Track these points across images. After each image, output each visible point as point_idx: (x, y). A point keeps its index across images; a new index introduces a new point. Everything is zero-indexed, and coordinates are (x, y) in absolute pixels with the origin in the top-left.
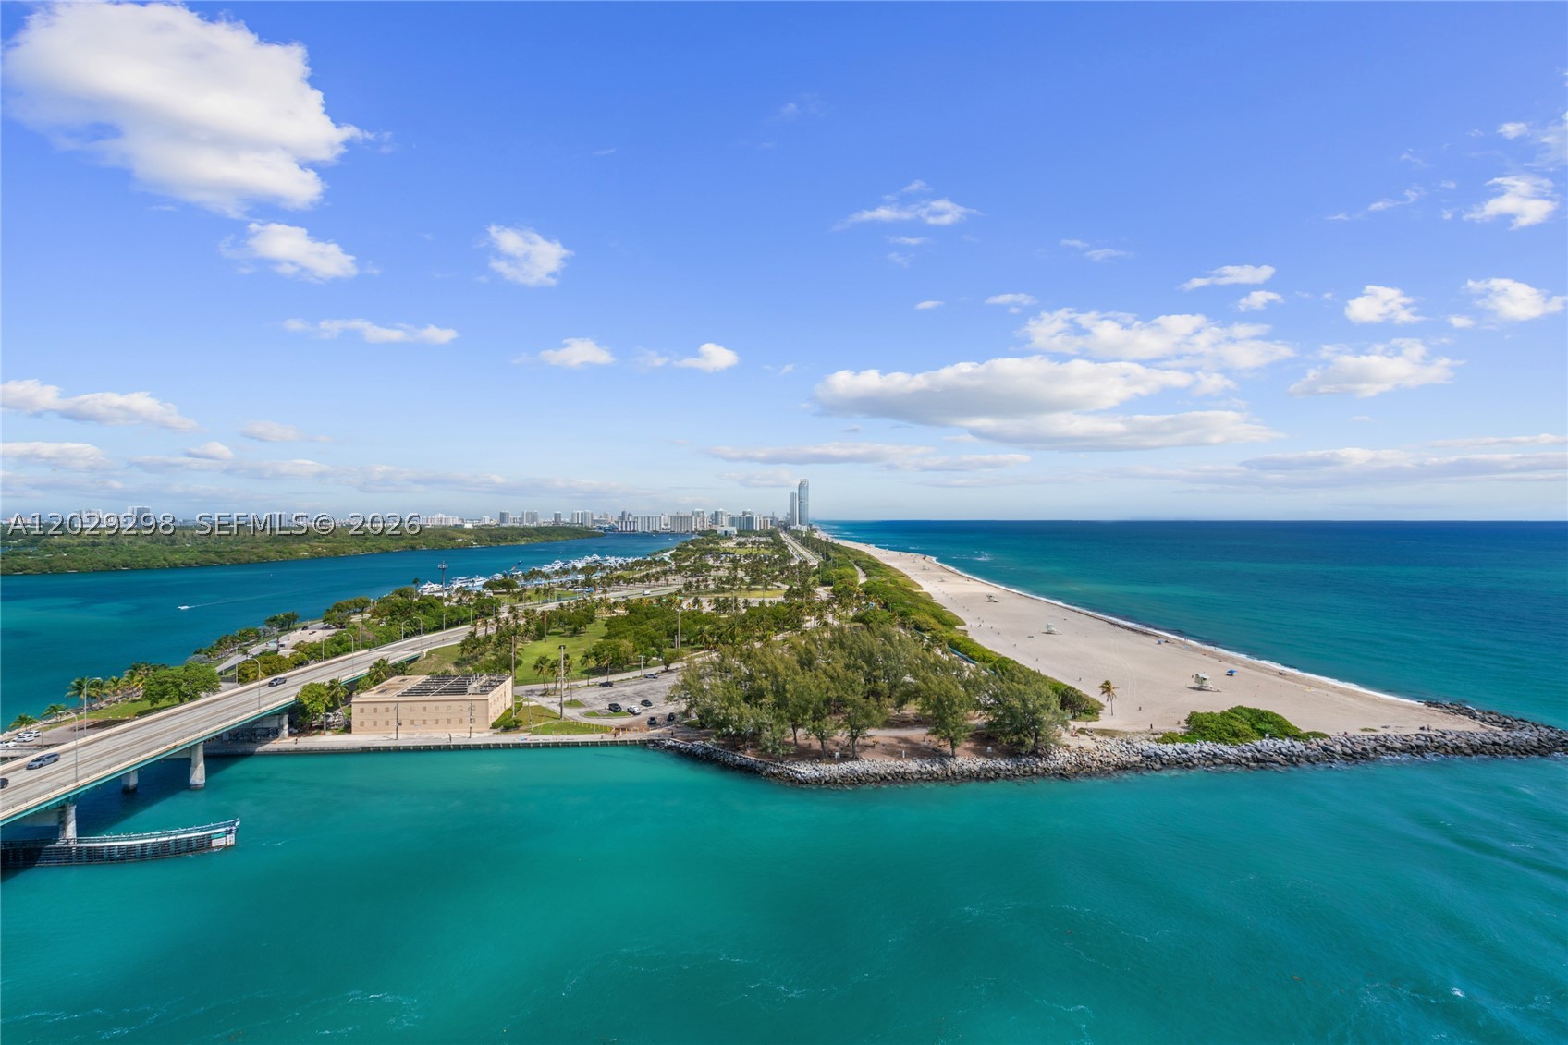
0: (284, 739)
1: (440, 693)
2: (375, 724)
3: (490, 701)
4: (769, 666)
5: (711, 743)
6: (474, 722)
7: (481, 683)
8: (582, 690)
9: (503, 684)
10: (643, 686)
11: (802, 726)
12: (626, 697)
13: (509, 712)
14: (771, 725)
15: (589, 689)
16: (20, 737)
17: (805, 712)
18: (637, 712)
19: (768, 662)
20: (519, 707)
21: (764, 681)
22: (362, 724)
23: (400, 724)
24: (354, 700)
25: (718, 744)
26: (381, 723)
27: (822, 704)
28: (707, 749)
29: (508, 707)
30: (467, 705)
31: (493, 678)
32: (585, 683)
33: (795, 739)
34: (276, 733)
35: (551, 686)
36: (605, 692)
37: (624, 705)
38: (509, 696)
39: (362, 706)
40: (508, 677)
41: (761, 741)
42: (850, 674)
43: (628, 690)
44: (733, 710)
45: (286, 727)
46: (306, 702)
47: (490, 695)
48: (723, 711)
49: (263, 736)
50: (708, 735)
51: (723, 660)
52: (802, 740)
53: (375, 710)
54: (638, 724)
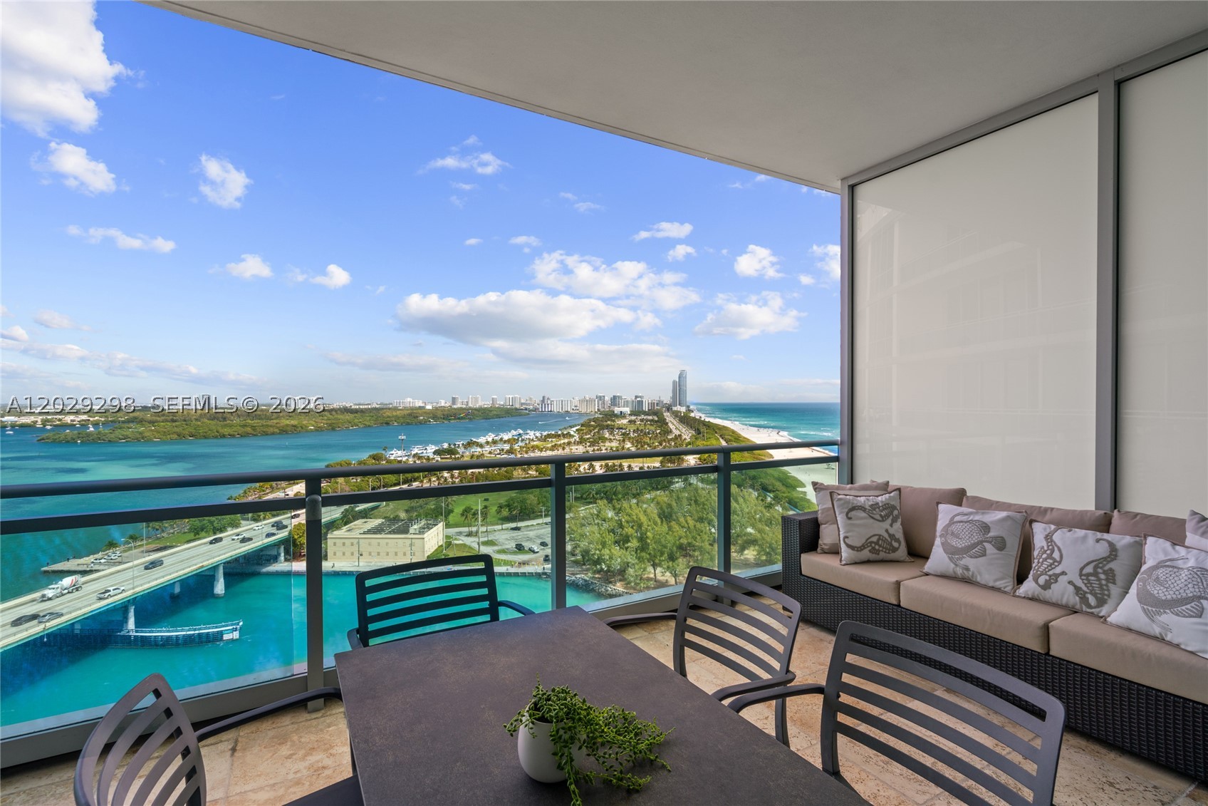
0: (281, 563)
1: (390, 533)
2: (344, 554)
3: (426, 540)
4: (634, 517)
5: (587, 576)
6: (414, 555)
7: (420, 525)
8: (497, 533)
9: (437, 527)
10: (543, 530)
11: (660, 565)
12: (529, 539)
13: (441, 549)
14: (634, 564)
15: (503, 532)
16: (109, 556)
17: (662, 554)
18: (536, 551)
19: (634, 514)
20: (449, 545)
21: (630, 529)
22: (335, 554)
23: (361, 555)
24: (329, 536)
25: (593, 577)
26: (348, 554)
27: (675, 548)
28: (586, 581)
29: (440, 544)
30: (408, 542)
31: (429, 522)
32: (499, 527)
33: (655, 575)
34: (275, 559)
35: (474, 529)
36: (514, 535)
37: (527, 545)
38: (441, 536)
39: (334, 540)
40: (440, 522)
41: (626, 576)
42: (698, 525)
43: (532, 534)
44: (606, 551)
45: (283, 554)
46: (296, 537)
47: (425, 535)
48: (598, 552)
49: (268, 560)
50: (587, 570)
51: (600, 512)
52: (659, 577)
53: (344, 544)
54: (536, 560)
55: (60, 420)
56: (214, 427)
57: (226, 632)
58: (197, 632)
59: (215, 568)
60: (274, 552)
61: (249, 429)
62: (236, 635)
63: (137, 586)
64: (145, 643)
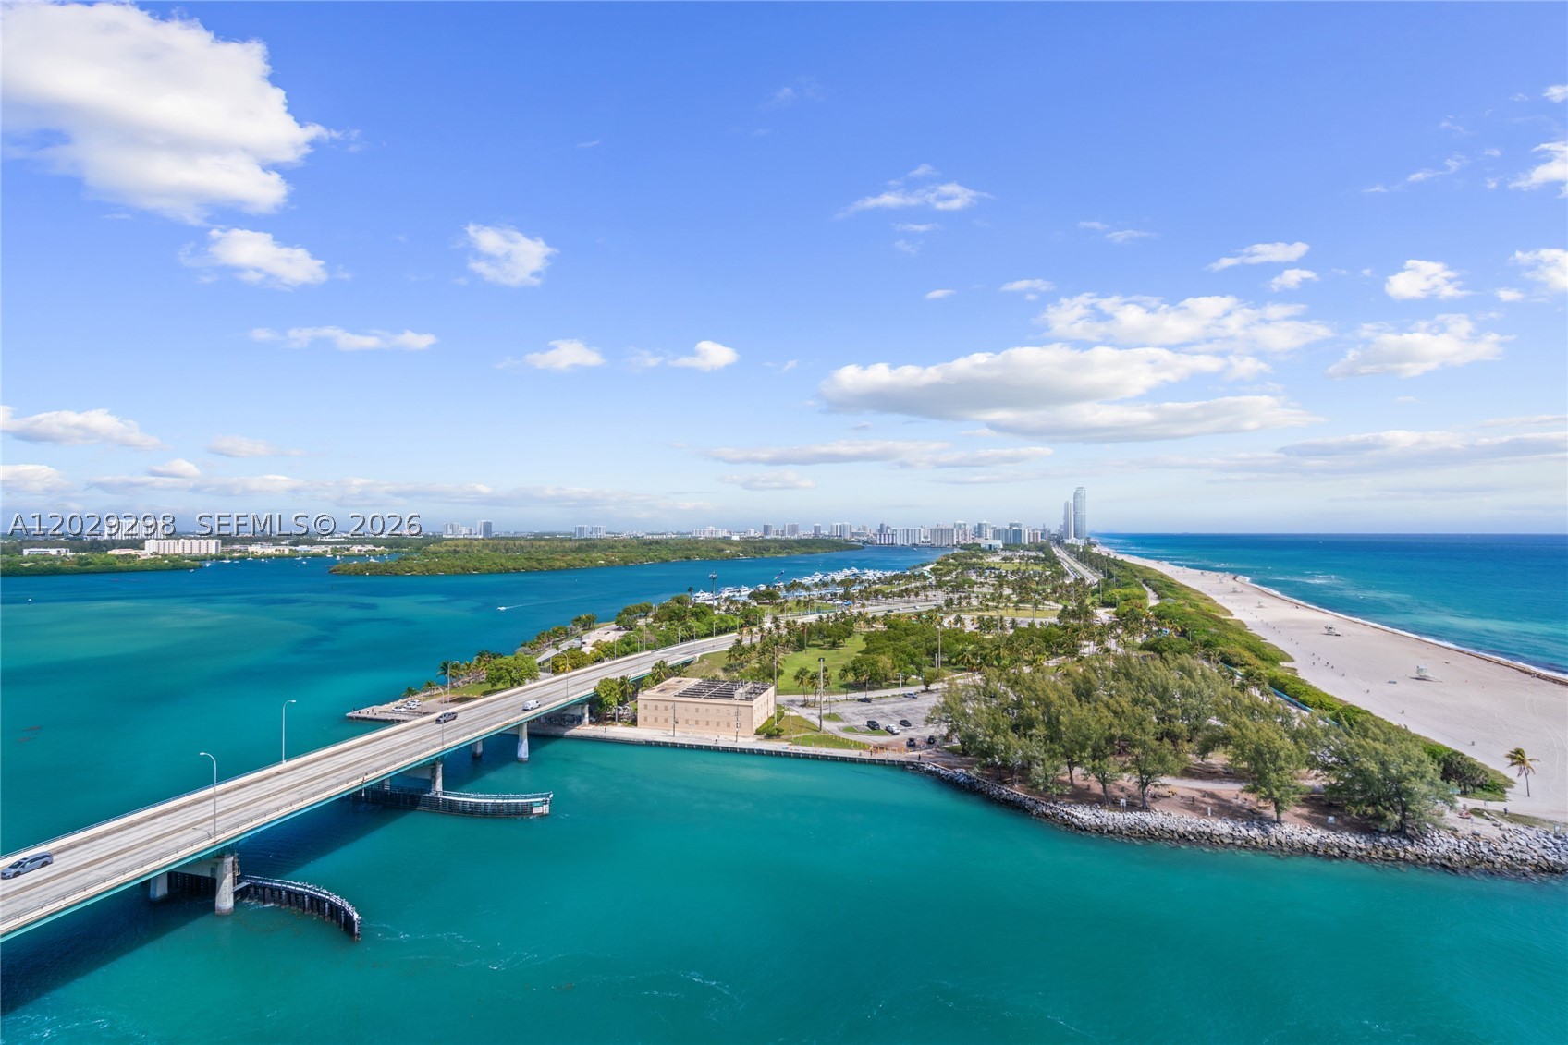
55: (348, 550)
56: (498, 560)
57: (536, 804)
58: (506, 801)
59: (519, 727)
60: (578, 713)
61: (534, 563)
62: (546, 809)
63: (447, 742)
64: (453, 809)
